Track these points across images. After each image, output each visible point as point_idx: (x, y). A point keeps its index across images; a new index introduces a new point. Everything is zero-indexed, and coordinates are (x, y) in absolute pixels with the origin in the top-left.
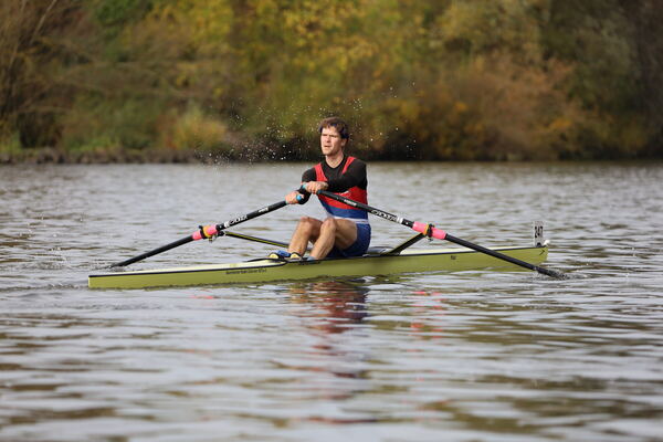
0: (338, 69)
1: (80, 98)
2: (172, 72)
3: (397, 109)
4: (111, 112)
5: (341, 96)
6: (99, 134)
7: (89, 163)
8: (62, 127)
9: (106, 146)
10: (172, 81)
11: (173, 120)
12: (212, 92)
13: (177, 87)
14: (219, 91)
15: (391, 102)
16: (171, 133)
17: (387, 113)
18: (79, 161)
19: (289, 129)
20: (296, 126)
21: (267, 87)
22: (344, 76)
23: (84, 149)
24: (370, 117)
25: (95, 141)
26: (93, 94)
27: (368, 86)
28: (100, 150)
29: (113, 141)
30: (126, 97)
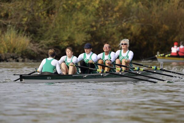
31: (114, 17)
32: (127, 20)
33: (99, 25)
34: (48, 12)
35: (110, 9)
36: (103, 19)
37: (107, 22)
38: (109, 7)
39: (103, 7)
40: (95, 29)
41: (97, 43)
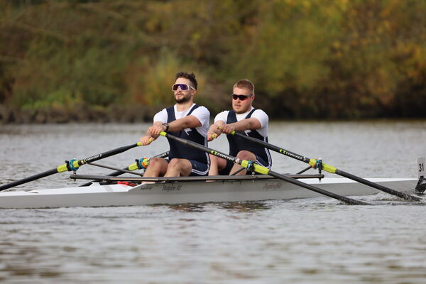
0: (338, 8)
1: (33, 46)
2: (141, 15)
3: (410, 55)
4: (71, 62)
5: (342, 41)
6: (57, 87)
7: (44, 122)
8: (13, 81)
9: (65, 102)
10: (142, 25)
11: (144, 70)
12: (189, 38)
13: (147, 32)
14: (196, 36)
15: (402, 48)
16: (142, 86)
17: (398, 60)
18: (33, 120)
19: (281, 80)
20: (289, 77)
21: (252, 30)
22: (345, 15)
23: (38, 105)
24: (377, 65)
25: (51, 96)
26: (49, 40)
27: (375, 29)
28: (57, 105)
29: (73, 96)
30: (88, 43)
31: (380, 30)
32: (407, 37)
33: (346, 48)
34: (243, 21)
35: (371, 14)
36: (355, 35)
37: (364, 42)
38: (368, 8)
39: (358, 9)
40: (339, 55)
41: (342, 84)
